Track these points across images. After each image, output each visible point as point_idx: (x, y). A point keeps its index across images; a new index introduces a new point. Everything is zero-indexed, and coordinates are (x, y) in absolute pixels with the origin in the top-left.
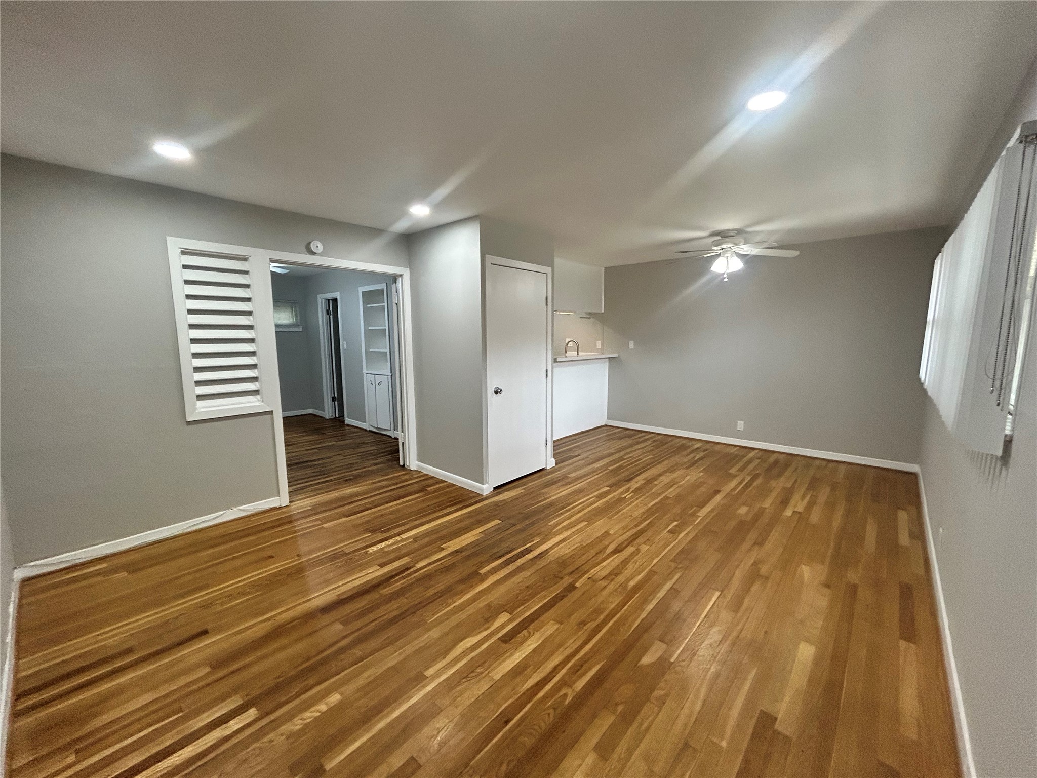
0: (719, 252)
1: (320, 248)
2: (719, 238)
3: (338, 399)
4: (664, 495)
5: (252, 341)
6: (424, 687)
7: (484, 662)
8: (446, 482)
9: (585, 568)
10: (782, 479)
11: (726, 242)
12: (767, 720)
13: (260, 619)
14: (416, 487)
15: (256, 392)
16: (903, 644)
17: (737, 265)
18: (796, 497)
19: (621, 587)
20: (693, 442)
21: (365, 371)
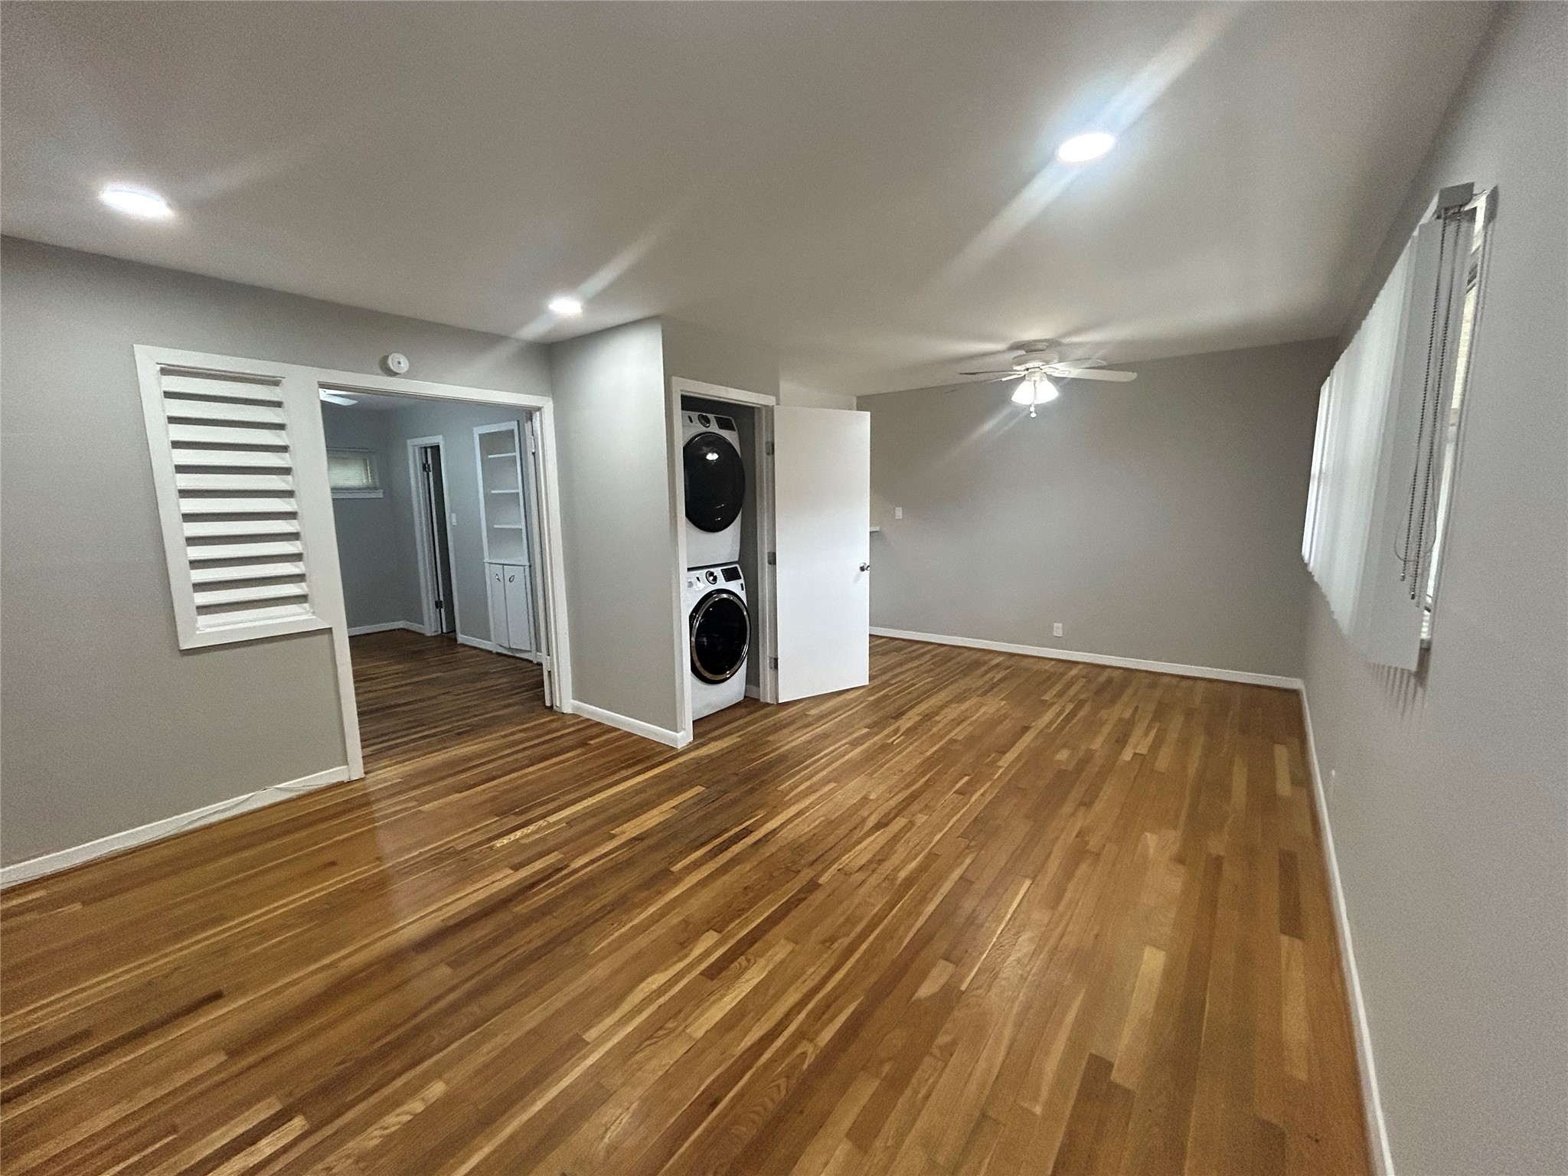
0: (1023, 373)
1: (405, 366)
2: (1022, 352)
3: (445, 603)
4: (948, 738)
5: (292, 515)
6: (585, 1057)
7: (680, 1011)
8: (619, 730)
9: (833, 854)
10: (1118, 706)
11: (1033, 359)
12: (1100, 1067)
13: (313, 967)
14: (571, 741)
15: (302, 599)
16: (1285, 940)
17: (1048, 393)
18: (1137, 733)
19: (887, 882)
20: (990, 656)
21: (486, 560)
